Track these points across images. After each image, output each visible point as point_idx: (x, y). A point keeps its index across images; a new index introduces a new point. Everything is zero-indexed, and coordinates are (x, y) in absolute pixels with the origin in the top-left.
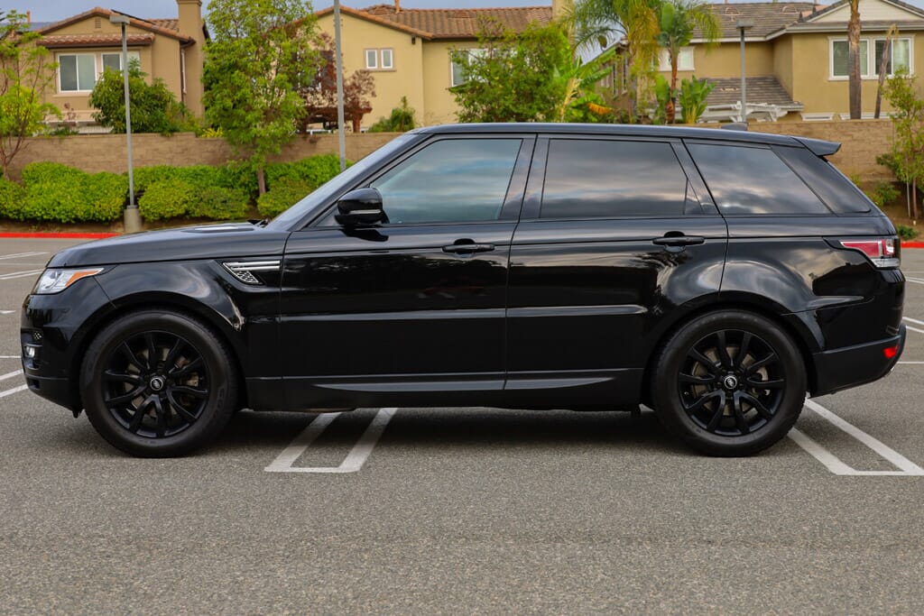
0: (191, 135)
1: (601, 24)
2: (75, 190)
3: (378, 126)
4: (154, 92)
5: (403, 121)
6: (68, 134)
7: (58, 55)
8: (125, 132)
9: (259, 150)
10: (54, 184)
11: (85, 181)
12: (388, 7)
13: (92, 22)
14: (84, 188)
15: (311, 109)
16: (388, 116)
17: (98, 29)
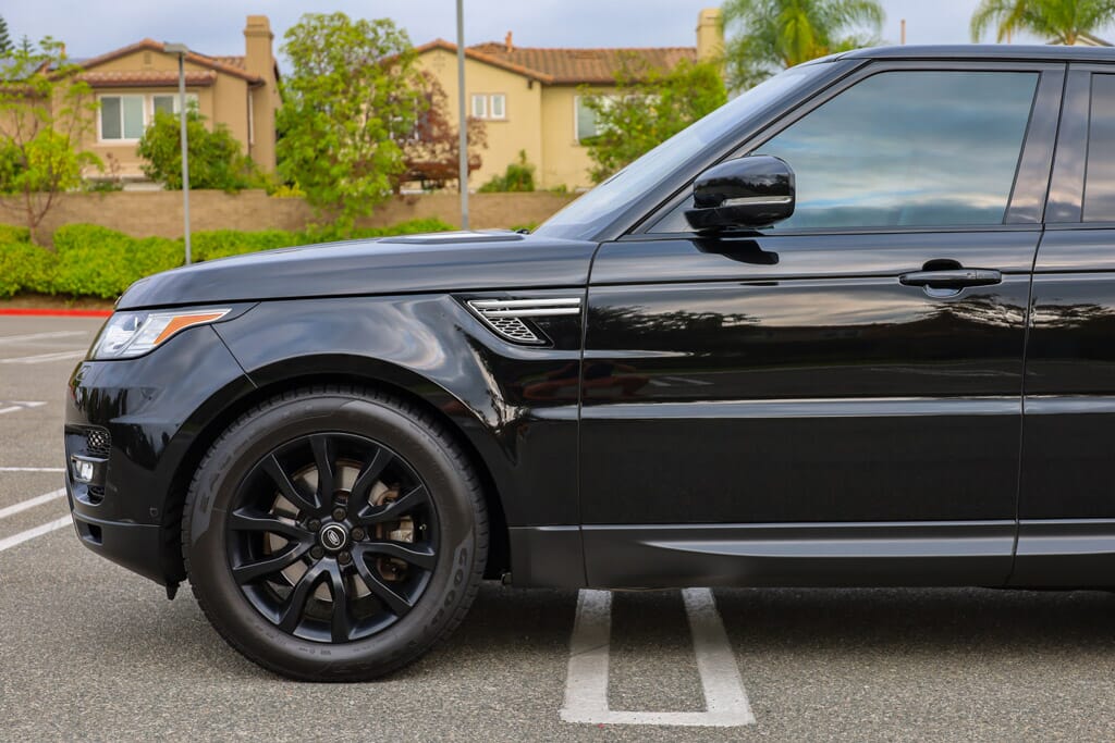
0: (263, 192)
1: (760, 67)
2: (119, 258)
3: (490, 185)
4: (214, 140)
5: (522, 179)
6: (111, 190)
7: (99, 97)
8: (181, 188)
9: (347, 211)
10: (93, 251)
11: (131, 248)
12: (498, 46)
13: (139, 57)
14: (130, 255)
15: (409, 164)
16: (502, 173)
17: (148, 66)
